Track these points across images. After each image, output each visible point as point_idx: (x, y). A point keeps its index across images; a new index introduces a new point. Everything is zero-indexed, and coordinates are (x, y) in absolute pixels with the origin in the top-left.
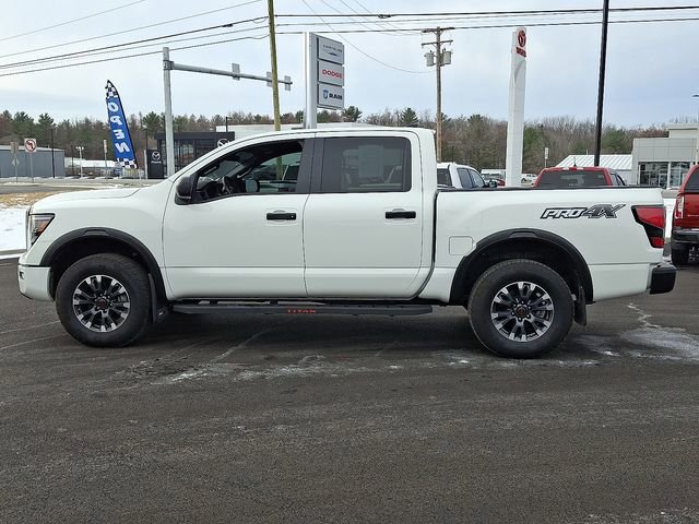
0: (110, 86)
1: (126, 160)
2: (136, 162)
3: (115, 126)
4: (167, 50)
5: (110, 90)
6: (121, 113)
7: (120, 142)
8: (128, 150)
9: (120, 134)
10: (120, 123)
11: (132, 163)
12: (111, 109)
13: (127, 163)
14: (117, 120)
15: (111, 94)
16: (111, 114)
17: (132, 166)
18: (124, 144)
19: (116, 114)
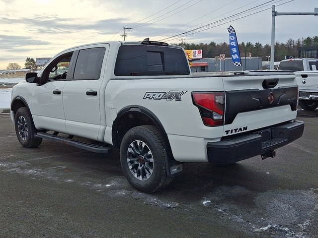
0: (231, 28)
1: (236, 62)
2: (241, 63)
3: (233, 47)
4: (274, 6)
5: (231, 30)
6: (236, 40)
7: (234, 54)
8: (238, 58)
9: (235, 50)
10: (235, 45)
11: (239, 63)
12: (231, 39)
13: (237, 64)
14: (234, 44)
15: (231, 32)
16: (231, 41)
17: (239, 65)
18: (236, 55)
19: (233, 41)
